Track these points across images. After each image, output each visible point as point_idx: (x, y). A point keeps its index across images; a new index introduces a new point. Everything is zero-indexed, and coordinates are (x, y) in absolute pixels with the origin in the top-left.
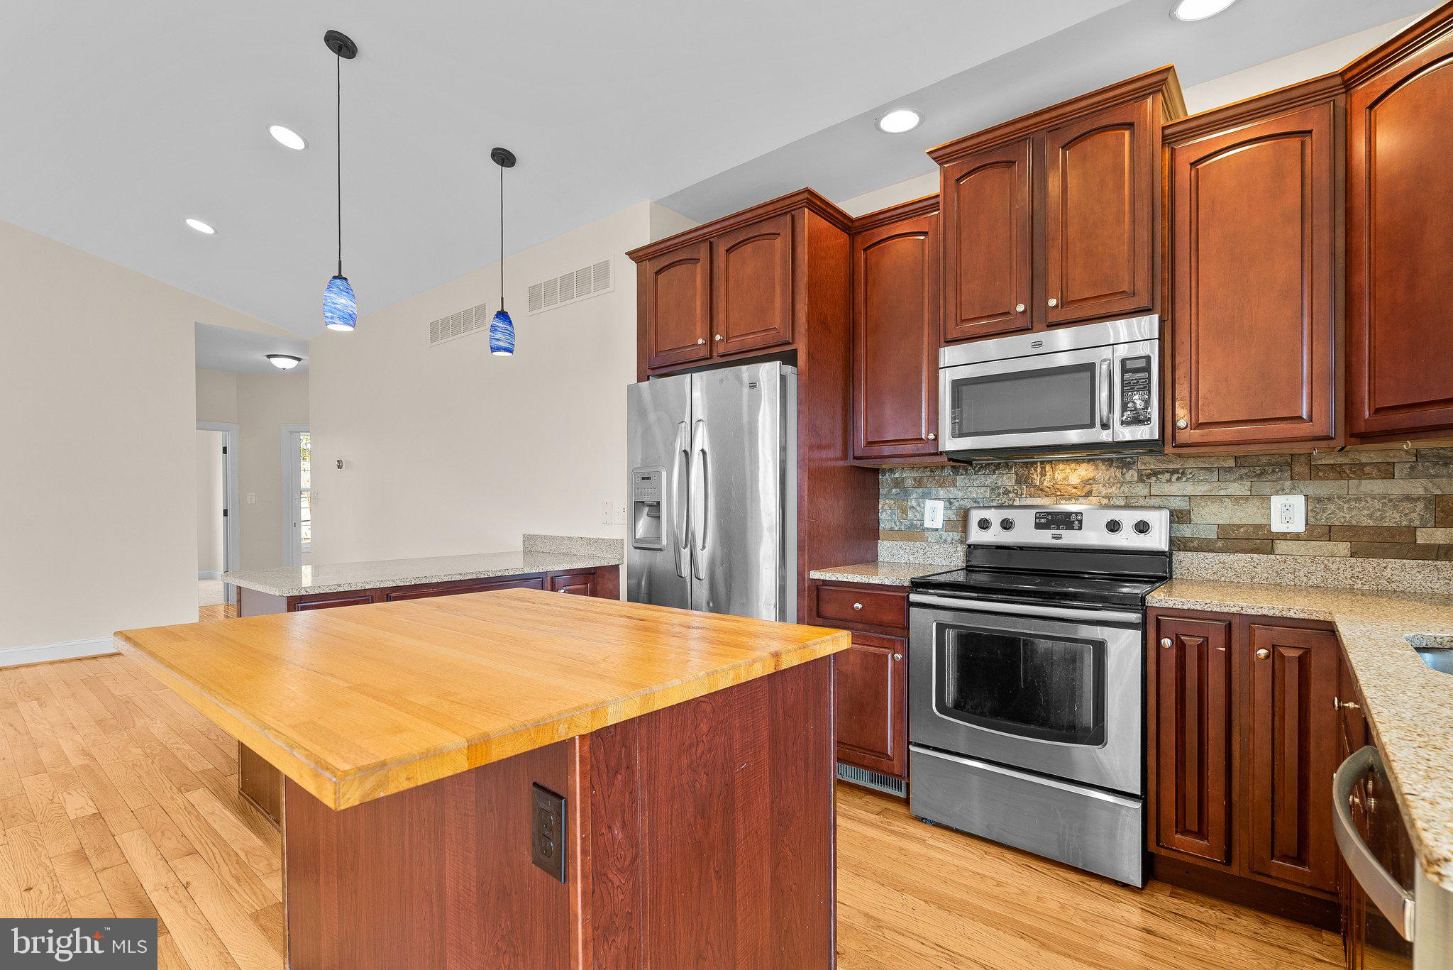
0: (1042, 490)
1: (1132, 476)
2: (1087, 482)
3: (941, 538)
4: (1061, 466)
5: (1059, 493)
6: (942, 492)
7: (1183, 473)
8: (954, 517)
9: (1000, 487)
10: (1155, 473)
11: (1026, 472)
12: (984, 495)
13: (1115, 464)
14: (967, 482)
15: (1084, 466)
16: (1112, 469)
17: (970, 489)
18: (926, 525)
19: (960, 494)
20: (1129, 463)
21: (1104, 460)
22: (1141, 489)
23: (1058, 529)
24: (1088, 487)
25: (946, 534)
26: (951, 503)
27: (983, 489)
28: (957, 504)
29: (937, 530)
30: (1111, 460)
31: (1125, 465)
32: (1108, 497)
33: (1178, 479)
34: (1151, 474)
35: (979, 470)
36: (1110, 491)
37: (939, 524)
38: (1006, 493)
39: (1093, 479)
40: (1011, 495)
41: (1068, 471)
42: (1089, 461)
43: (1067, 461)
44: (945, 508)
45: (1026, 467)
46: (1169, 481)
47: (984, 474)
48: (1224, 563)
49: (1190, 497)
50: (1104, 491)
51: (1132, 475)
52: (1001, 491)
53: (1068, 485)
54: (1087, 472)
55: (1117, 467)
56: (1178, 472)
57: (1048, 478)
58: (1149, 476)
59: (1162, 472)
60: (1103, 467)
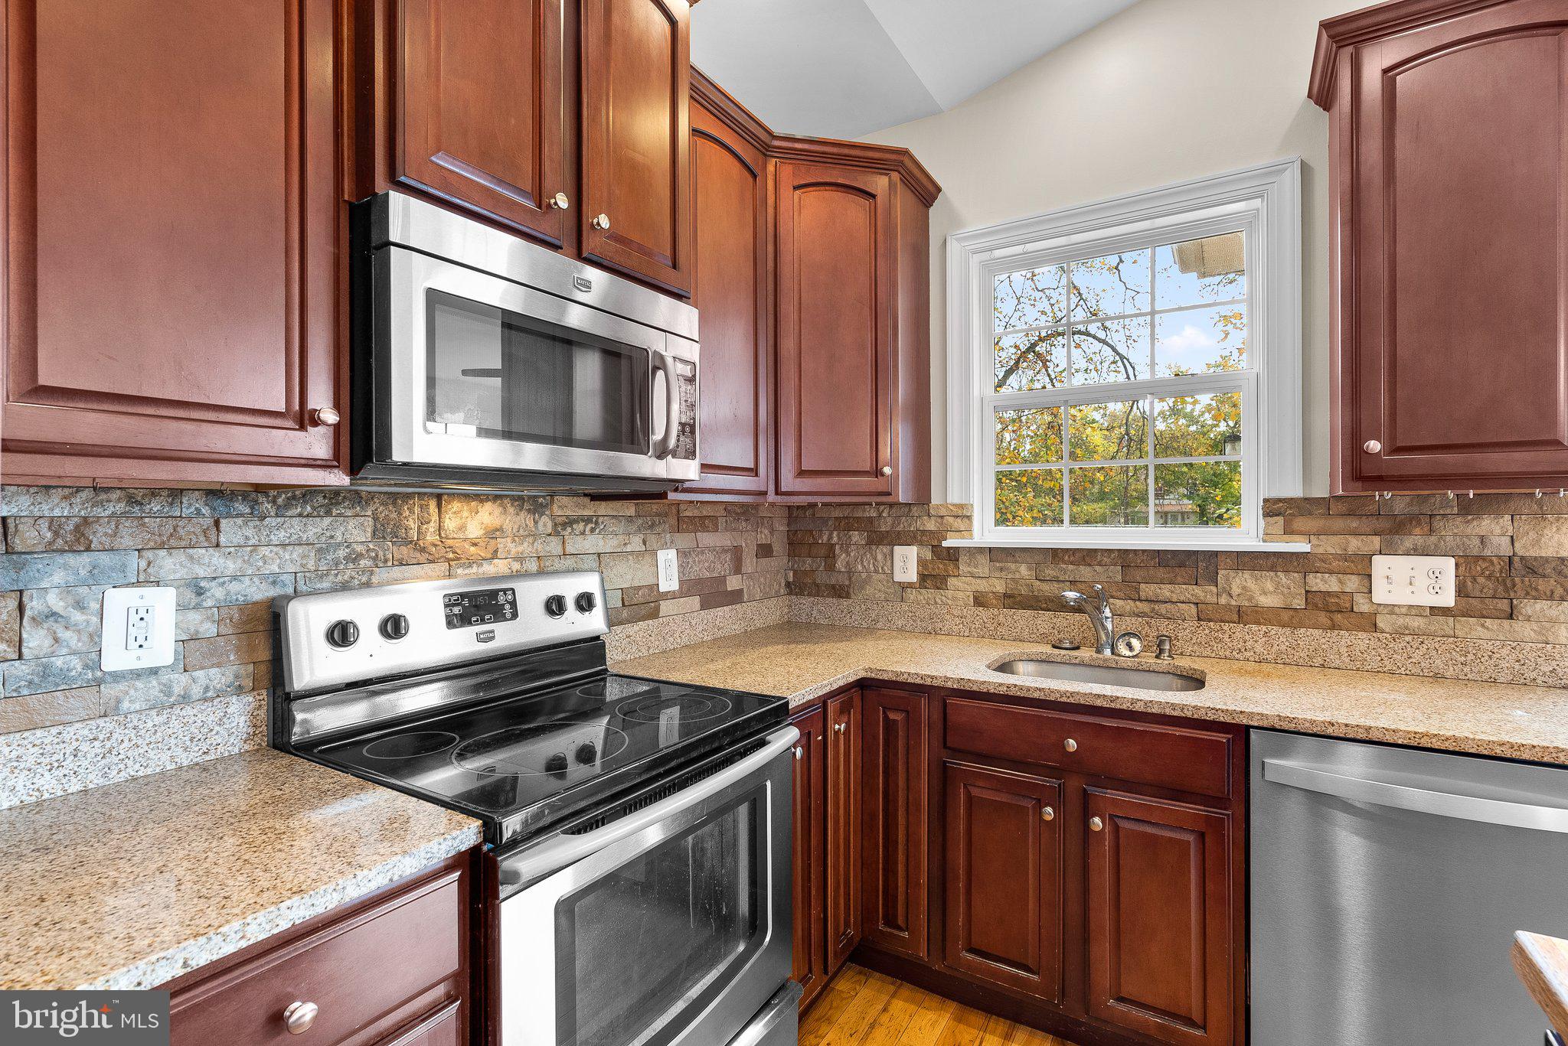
0: (423, 550)
1: (545, 525)
2: (493, 533)
3: (169, 694)
4: (456, 505)
5: (451, 555)
6: (169, 564)
7: (597, 523)
8: (209, 629)
9: (339, 545)
10: (570, 522)
11: (394, 515)
12: (302, 565)
13: (526, 506)
14: (249, 532)
15: (488, 506)
16: (523, 514)
17: (264, 551)
18: (110, 664)
19: (231, 566)
20: (541, 504)
21: (513, 499)
22: (554, 546)
23: (483, 621)
24: (493, 542)
25: (184, 679)
26: (200, 592)
27: (299, 550)
28: (217, 592)
29: (154, 671)
30: (521, 498)
31: (537, 508)
32: (520, 559)
33: (592, 530)
34: (566, 523)
35: (287, 505)
36: (520, 549)
37: (162, 651)
38: (354, 558)
39: (500, 529)
40: (363, 563)
41: (465, 514)
42: (496, 498)
43: (467, 497)
44: (182, 607)
45: (394, 504)
46: (583, 533)
47: (300, 515)
48: (629, 637)
49: (599, 555)
50: (515, 549)
51: (545, 523)
52: (342, 553)
53: (465, 540)
54: (491, 517)
55: (529, 511)
56: (591, 522)
57: (432, 527)
58: (564, 525)
59: (576, 521)
60: (511, 510)
